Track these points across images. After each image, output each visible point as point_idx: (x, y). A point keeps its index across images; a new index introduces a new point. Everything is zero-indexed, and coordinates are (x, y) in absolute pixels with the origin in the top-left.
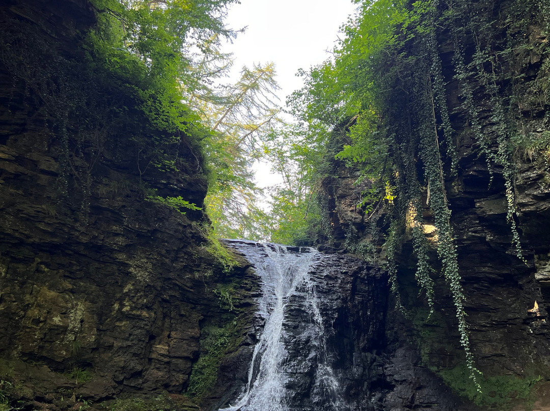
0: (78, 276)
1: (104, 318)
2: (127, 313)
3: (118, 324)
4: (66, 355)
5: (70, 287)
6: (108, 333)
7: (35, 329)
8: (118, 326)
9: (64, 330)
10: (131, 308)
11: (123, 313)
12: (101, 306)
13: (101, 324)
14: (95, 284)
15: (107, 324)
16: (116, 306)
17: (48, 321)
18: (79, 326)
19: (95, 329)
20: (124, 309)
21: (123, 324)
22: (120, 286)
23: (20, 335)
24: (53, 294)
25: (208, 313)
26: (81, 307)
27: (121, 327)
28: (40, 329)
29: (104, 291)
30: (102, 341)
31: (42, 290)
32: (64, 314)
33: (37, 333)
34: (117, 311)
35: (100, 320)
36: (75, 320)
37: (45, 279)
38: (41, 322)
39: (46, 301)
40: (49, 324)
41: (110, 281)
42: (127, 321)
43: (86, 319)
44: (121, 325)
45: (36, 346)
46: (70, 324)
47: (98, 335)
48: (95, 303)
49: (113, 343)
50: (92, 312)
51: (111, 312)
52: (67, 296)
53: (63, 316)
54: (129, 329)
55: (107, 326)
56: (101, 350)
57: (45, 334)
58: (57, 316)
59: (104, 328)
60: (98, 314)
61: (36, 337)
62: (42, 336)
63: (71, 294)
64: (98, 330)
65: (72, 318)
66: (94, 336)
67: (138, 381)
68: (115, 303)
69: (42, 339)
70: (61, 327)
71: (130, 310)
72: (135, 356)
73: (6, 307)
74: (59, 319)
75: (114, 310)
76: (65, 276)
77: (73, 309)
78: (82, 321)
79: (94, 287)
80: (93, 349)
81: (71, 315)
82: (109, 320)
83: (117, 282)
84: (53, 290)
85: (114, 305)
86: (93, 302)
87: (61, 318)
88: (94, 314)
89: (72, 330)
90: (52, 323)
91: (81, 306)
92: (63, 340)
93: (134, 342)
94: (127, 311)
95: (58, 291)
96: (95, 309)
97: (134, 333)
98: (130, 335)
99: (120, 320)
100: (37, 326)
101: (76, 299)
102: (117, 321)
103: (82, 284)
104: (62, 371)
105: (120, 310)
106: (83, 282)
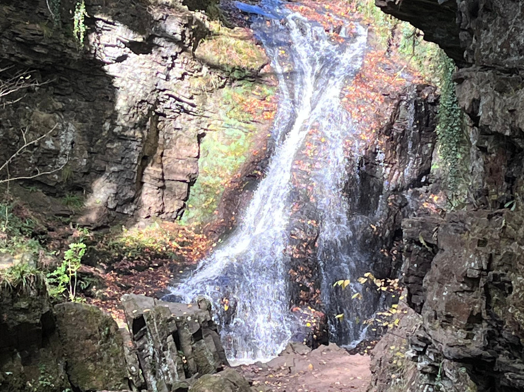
0: (68, 93)
1: (94, 139)
2: (119, 134)
3: (109, 146)
4: (58, 179)
5: (60, 105)
6: (99, 156)
7: (30, 153)
8: (110, 148)
9: (56, 153)
10: (123, 128)
11: (114, 134)
12: (92, 126)
13: (92, 146)
14: (84, 100)
15: (98, 146)
16: (107, 125)
17: (42, 145)
18: (70, 148)
19: (86, 152)
20: (115, 130)
21: (115, 146)
22: (111, 101)
23: (17, 161)
24: (44, 116)
25: (208, 126)
26: (72, 129)
27: (113, 149)
28: (34, 153)
29: (94, 108)
30: (93, 165)
31: (34, 113)
32: (56, 137)
33: (31, 157)
34: (108, 132)
35: (91, 141)
36: (66, 142)
37: (36, 100)
38: (36, 147)
39: (39, 124)
40: (43, 148)
41: (100, 95)
42: (119, 142)
43: (76, 142)
44: (112, 147)
45: (31, 170)
46: (62, 147)
47: (89, 158)
48: (85, 122)
49: (105, 167)
50: (82, 133)
51: (101, 132)
52: (57, 116)
53: (55, 138)
54: (121, 151)
55: (98, 149)
56: (93, 174)
57: (39, 159)
58: (49, 140)
59: (95, 150)
60: (88, 136)
61: (31, 162)
62: (36, 161)
63: (61, 114)
64: (90, 153)
65: (63, 141)
66: (85, 160)
67: (131, 207)
68: (105, 121)
69: (36, 163)
70: (53, 151)
71: (122, 131)
72: (128, 181)
73: (4, 133)
74: (52, 142)
75: (105, 130)
76: (54, 93)
77: (63, 131)
78: (73, 143)
79: (83, 103)
80: (85, 173)
81: (62, 137)
82: (99, 141)
83: (108, 97)
84: (44, 111)
85: (104, 123)
86: (82, 121)
87: (53, 141)
88: (84, 135)
89: (63, 154)
90: (46, 147)
91: (71, 127)
92: (54, 164)
93: (126, 166)
94: (119, 131)
95: (49, 112)
96: (85, 130)
97: (126, 157)
98: (122, 158)
99: (111, 142)
100: (32, 150)
101: (66, 118)
102: (108, 142)
103: (71, 100)
104: (54, 195)
105: (111, 130)
106: (71, 98)
